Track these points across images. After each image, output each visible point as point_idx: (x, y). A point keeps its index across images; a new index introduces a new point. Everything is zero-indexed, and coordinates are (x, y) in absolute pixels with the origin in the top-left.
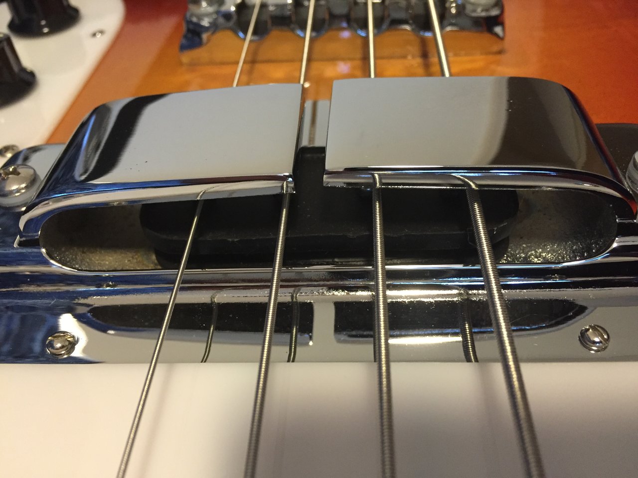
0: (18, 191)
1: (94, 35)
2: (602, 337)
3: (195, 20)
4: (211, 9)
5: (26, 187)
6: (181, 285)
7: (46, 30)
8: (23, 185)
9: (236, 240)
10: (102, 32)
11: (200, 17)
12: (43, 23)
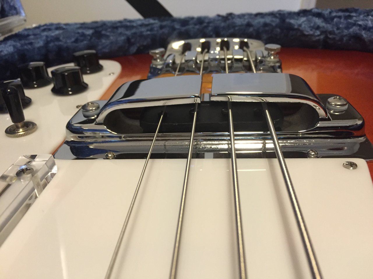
0: (92, 110)
1: (110, 74)
2: (315, 153)
3: (154, 66)
4: (161, 63)
5: (95, 109)
6: (157, 139)
7: (88, 72)
8: (94, 108)
9: (177, 124)
10: (113, 73)
11: (156, 65)
12: (88, 69)
